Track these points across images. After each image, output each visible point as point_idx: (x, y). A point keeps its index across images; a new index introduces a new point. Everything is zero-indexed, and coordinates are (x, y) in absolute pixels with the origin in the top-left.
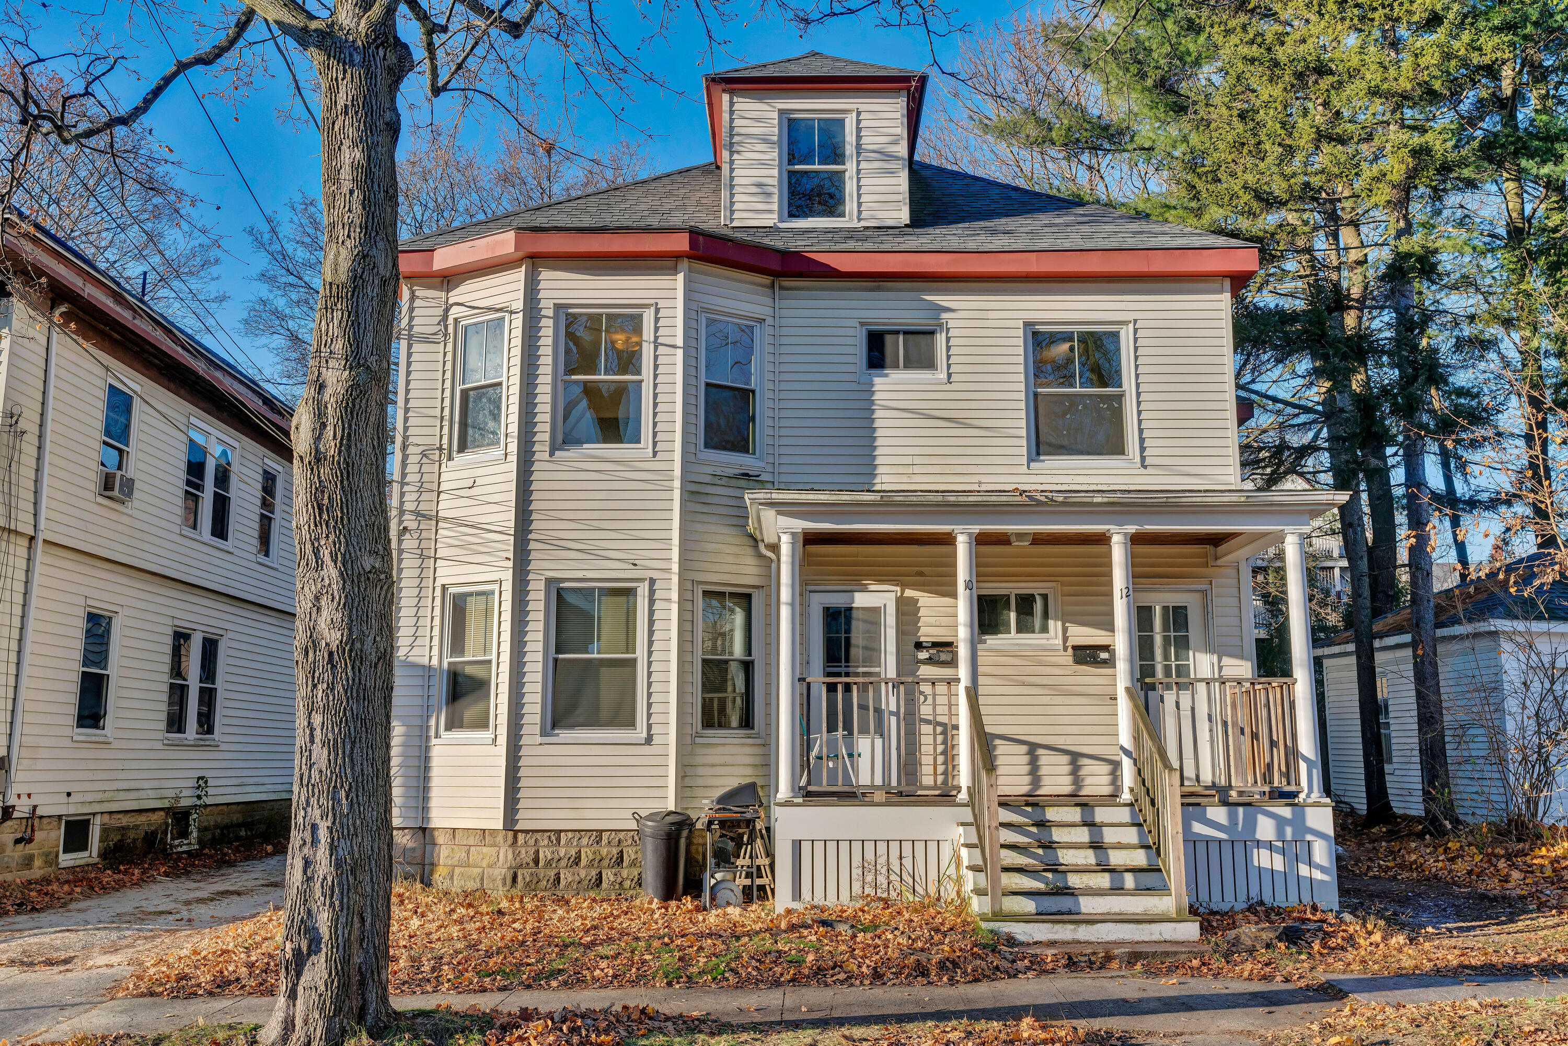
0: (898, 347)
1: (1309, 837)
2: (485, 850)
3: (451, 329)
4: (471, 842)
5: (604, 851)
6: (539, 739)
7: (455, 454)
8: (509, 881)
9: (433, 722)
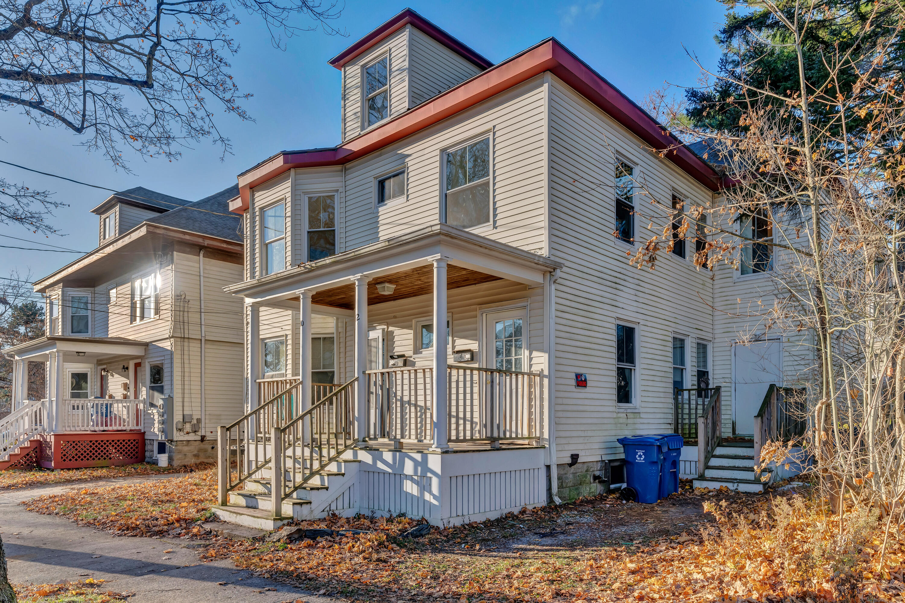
0: (391, 185)
1: (429, 475)
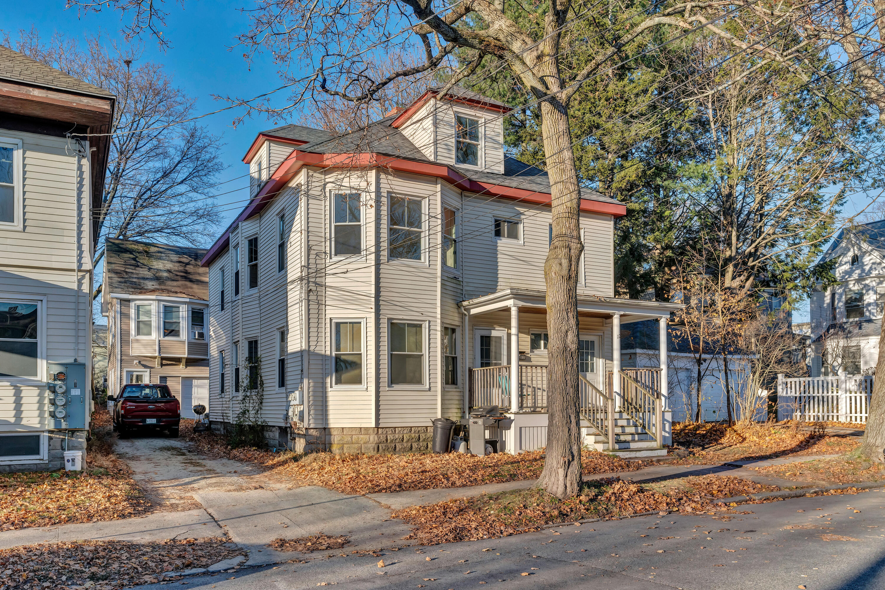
0: (505, 227)
2: (362, 436)
3: (328, 194)
4: (353, 433)
5: (413, 435)
6: (387, 389)
7: (333, 256)
8: (376, 449)
9: (328, 380)
